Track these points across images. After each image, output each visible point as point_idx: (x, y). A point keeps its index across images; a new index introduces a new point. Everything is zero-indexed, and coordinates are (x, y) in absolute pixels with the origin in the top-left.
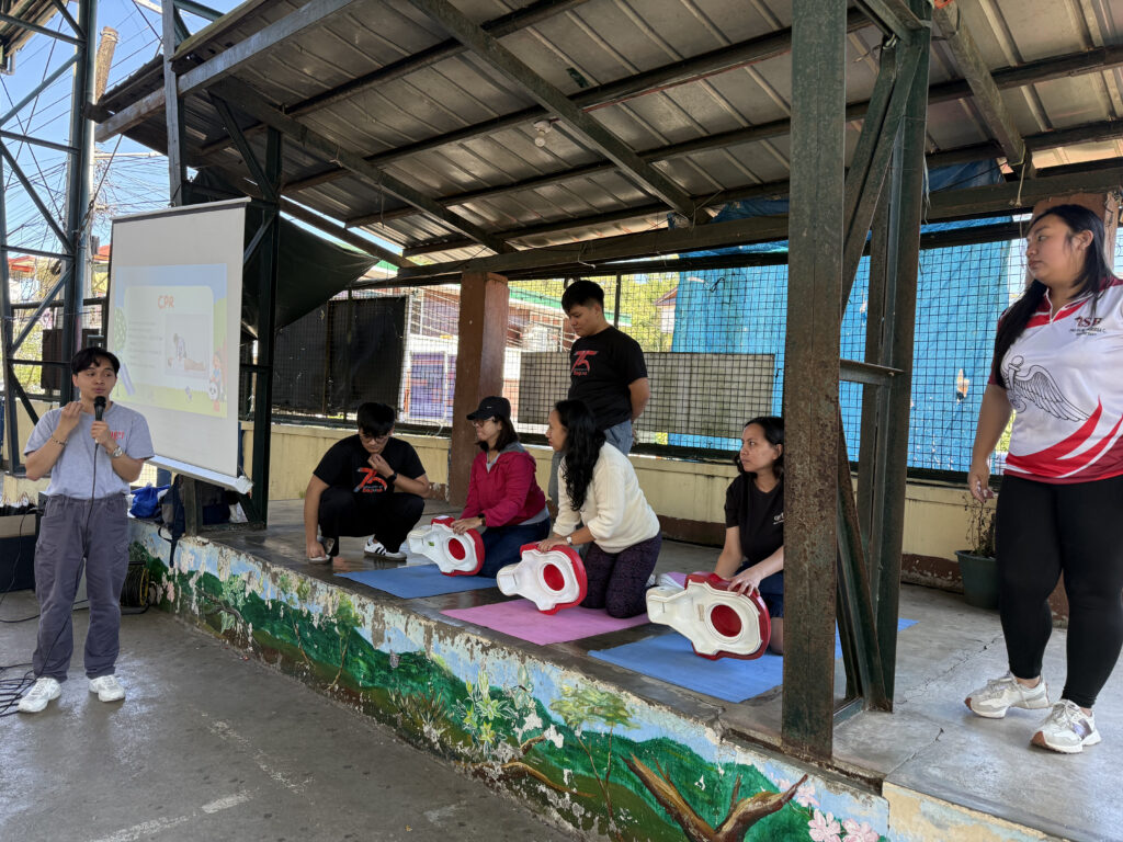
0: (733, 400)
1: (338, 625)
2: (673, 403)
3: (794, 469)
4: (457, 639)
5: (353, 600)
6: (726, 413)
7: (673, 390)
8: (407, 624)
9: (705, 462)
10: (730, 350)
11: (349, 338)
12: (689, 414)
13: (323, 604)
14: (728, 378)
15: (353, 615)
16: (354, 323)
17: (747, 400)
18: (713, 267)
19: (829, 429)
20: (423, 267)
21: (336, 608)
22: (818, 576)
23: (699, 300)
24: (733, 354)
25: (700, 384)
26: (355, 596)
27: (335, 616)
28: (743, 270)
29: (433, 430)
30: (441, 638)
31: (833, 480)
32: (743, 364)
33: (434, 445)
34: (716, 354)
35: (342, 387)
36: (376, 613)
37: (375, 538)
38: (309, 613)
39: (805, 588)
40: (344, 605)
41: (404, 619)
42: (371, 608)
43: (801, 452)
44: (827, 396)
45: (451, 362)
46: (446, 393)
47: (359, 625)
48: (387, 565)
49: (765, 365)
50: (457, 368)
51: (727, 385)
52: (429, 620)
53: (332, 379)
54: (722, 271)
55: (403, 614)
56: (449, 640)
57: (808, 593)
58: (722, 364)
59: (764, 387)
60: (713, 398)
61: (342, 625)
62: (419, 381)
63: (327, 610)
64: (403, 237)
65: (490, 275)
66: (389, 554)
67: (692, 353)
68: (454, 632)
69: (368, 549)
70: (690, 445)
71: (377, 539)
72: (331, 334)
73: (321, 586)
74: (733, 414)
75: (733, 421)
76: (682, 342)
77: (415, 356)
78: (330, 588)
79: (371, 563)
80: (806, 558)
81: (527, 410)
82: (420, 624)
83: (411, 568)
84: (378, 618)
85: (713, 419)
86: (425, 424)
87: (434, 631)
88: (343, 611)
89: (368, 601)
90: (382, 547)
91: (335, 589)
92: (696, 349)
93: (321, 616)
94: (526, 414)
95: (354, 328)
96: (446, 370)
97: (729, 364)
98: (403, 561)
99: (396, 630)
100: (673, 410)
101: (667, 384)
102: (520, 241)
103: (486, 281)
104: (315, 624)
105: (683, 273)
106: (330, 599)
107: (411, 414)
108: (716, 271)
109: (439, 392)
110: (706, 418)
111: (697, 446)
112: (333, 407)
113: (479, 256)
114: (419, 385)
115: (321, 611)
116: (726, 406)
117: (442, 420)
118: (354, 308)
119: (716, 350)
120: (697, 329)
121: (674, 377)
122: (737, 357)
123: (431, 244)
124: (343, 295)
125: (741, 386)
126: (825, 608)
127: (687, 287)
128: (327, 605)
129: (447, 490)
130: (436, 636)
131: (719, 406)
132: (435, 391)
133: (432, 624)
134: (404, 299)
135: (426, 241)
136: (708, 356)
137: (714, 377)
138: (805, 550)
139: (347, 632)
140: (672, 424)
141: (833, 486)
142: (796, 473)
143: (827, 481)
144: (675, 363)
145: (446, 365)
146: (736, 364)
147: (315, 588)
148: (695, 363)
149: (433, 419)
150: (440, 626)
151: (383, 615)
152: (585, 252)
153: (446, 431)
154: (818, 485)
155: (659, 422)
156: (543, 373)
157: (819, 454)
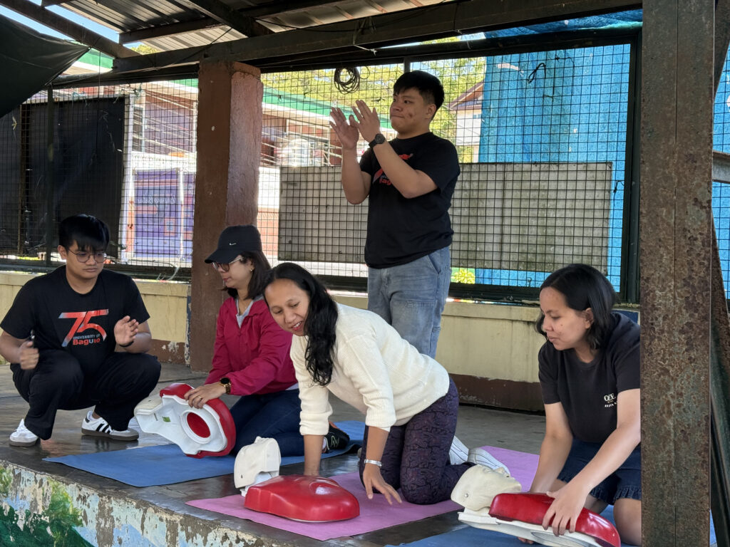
0: (559, 223)
1: (52, 524)
2: (481, 229)
3: (654, 297)
4: (211, 536)
5: (71, 491)
6: (550, 241)
7: (481, 212)
8: (143, 519)
9: (523, 304)
10: (554, 158)
11: (51, 154)
12: (501, 243)
13: (30, 498)
14: (552, 195)
15: (71, 512)
16: (56, 133)
17: (578, 223)
18: (530, 50)
19: (699, 243)
20: (147, 57)
21: (48, 503)
22: (686, 436)
23: (513, 94)
24: (558, 164)
25: (516, 204)
26: (73, 486)
27: (47, 513)
28: (570, 52)
29: (166, 272)
30: (188, 537)
31: (705, 310)
32: (572, 176)
33: (168, 292)
34: (536, 163)
35: (43, 218)
36: (101, 507)
37: (96, 411)
38: (12, 511)
39: (669, 452)
40: (59, 498)
41: (139, 514)
42: (94, 499)
43: (663, 275)
44: (696, 200)
45: (187, 182)
46: (183, 222)
47: (79, 524)
48: (112, 446)
49: (600, 176)
50: (197, 190)
51: (551, 204)
52: (172, 513)
53: (29, 207)
54: (542, 55)
55: (137, 507)
56: (199, 539)
57: (673, 459)
58: (544, 176)
59: (599, 205)
60: (534, 222)
61: (57, 524)
62: (145, 208)
63: (36, 505)
64: (119, 17)
65: (237, 65)
66: (114, 433)
67: (504, 164)
68: (206, 529)
69: (86, 426)
70: (504, 283)
71: (98, 413)
72: (26, 148)
73: (27, 474)
74: (559, 241)
75: (559, 250)
76: (492, 150)
77: (140, 175)
78: (39, 477)
79: (93, 445)
80: (670, 413)
81: (291, 243)
82: (161, 519)
83: (146, 449)
84: (104, 513)
85: (532, 249)
86: (155, 265)
87: (180, 527)
88: (56, 506)
89: (90, 491)
90: (106, 424)
91: (45, 477)
92: (510, 159)
93: (28, 515)
94: (289, 248)
95: (57, 141)
96: (182, 194)
97: (553, 176)
98: (134, 440)
99: (130, 528)
100: (481, 238)
101: (473, 204)
102: (275, 19)
103: (231, 73)
104: (21, 525)
105: (491, 58)
106: (40, 491)
107: (137, 252)
108: (535, 54)
109: (173, 221)
110: (524, 248)
111: (513, 284)
112: (31, 245)
113: (220, 41)
114: (145, 214)
115: (27, 507)
116: (550, 231)
117: (177, 260)
118: (56, 113)
119: (536, 158)
120: (510, 131)
121: (482, 194)
122: (563, 167)
123: (157, 26)
124: (41, 97)
125: (569, 204)
126: (696, 478)
127: (497, 76)
128: (35, 500)
129: (187, 349)
130: (182, 534)
131: (540, 231)
132: (167, 221)
133: (177, 519)
134: (122, 101)
135: (151, 21)
136: (526, 167)
137: (534, 194)
138: (669, 403)
139: (63, 534)
140: (480, 256)
141: (705, 318)
142: (656, 303)
143: (696, 311)
144: (483, 177)
145: (182, 186)
146: (562, 176)
147: (18, 477)
148: (509, 176)
149: (166, 259)
150: (187, 521)
151: (111, 510)
152: (362, 33)
153: (183, 274)
154: (686, 317)
155: (464, 255)
156: (310, 194)
157: (686, 276)
